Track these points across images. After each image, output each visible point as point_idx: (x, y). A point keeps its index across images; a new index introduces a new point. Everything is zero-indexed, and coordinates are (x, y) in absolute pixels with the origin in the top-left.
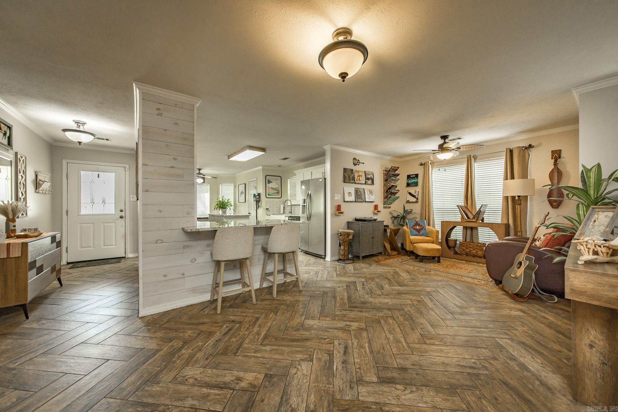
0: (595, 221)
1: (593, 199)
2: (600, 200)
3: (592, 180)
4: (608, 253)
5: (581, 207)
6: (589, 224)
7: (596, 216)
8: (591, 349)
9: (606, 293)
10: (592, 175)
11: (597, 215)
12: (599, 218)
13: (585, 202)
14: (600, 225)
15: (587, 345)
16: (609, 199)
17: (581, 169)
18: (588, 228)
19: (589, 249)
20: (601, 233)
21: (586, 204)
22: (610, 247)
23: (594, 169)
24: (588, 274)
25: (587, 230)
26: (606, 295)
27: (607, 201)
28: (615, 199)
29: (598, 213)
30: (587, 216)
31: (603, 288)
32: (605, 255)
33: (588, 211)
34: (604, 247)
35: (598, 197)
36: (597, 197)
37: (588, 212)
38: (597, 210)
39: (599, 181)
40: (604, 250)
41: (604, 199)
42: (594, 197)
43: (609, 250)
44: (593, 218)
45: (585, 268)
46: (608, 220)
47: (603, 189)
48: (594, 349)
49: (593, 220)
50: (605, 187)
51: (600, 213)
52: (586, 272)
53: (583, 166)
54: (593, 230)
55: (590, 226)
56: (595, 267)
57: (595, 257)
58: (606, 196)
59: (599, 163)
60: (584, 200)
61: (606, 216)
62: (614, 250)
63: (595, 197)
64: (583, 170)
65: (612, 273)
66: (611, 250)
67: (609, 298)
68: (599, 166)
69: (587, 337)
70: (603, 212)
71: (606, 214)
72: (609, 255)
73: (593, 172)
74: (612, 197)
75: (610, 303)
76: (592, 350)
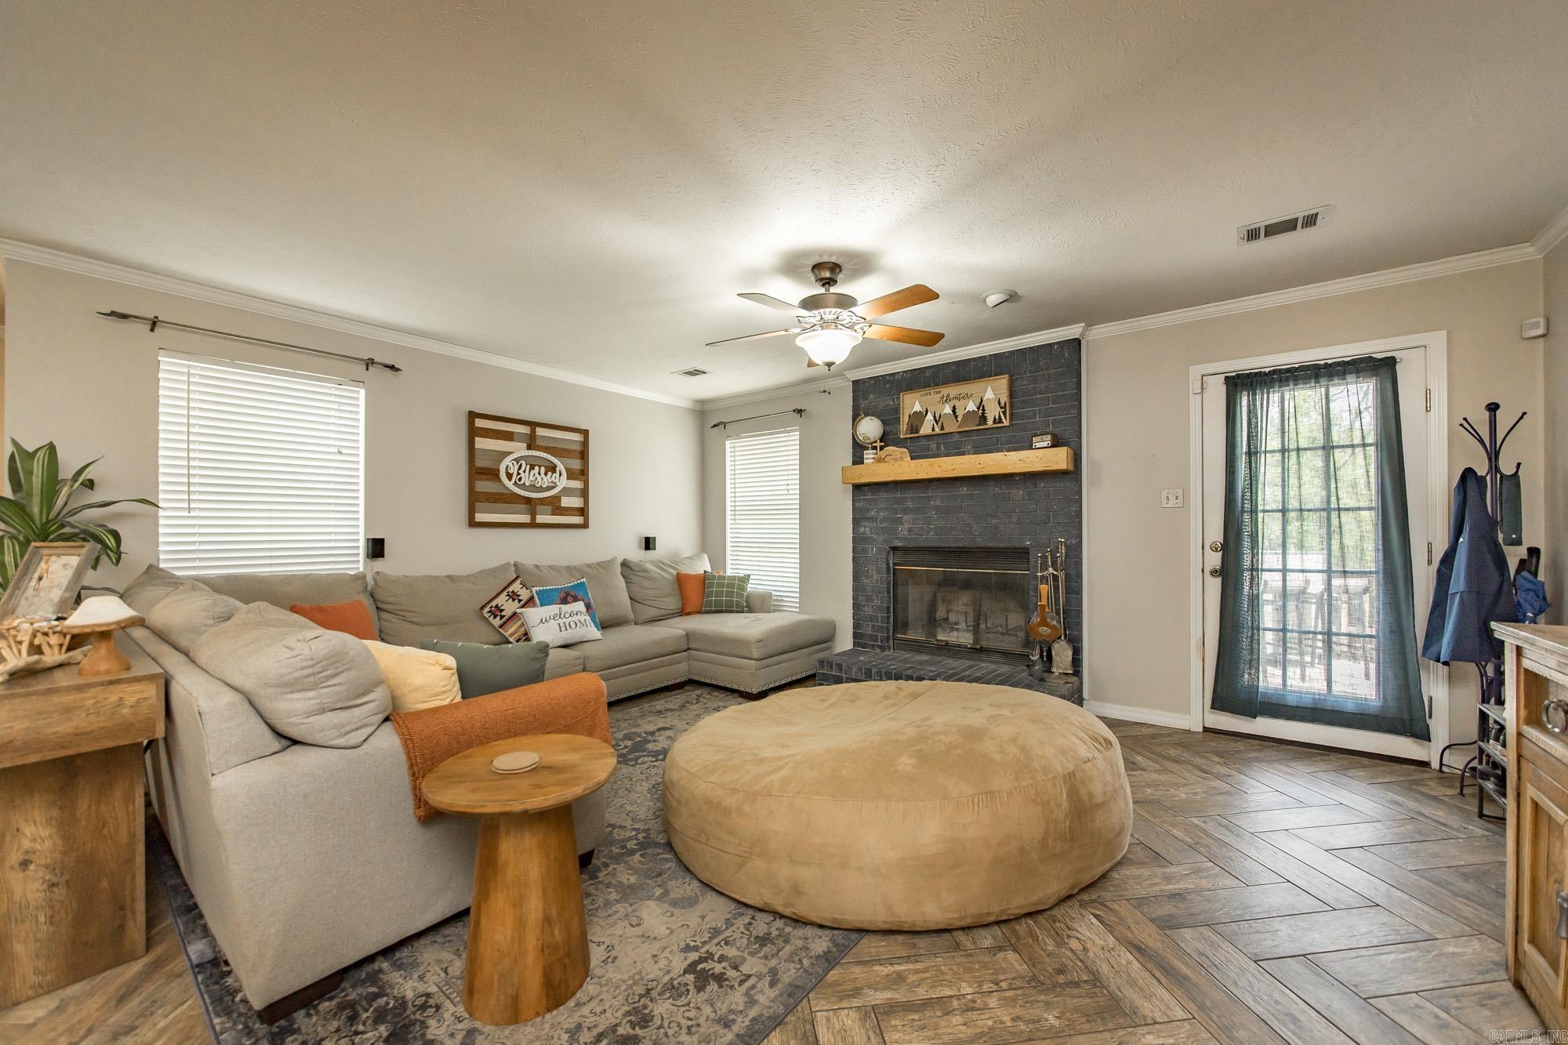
0: (40, 579)
1: (39, 526)
2: (53, 528)
3: (37, 481)
4: (61, 645)
5: (8, 545)
6: (27, 587)
7: (43, 565)
8: (24, 871)
9: (54, 730)
10: (38, 468)
11: (47, 562)
12: (50, 569)
13: (20, 532)
14: (52, 587)
15: (17, 866)
16: (73, 526)
17: (9, 449)
18: (26, 595)
19: (20, 643)
20: (54, 605)
21: (21, 538)
22: (65, 631)
23: (40, 454)
24: (18, 701)
25: (23, 601)
26: (53, 734)
27: (67, 530)
28: (85, 528)
29: (48, 559)
30: (21, 565)
31: (48, 720)
32: (56, 649)
33: (25, 554)
34: (54, 633)
35: (51, 521)
36: (48, 522)
37: (25, 558)
38: (45, 551)
39: (52, 483)
40: (54, 640)
41: (62, 526)
42: (41, 521)
43: (65, 637)
44: (35, 571)
45: (8, 689)
46: (70, 573)
47: (60, 502)
48: (32, 867)
49: (36, 575)
50: (64, 500)
51: (53, 558)
52: (12, 696)
53: (15, 443)
54: (36, 600)
55: (30, 591)
56: (34, 682)
57: (36, 657)
58: (68, 520)
59: (51, 442)
60: (14, 528)
61: (64, 565)
62: (74, 637)
63: (44, 520)
64: (13, 454)
65: (66, 684)
66: (68, 637)
67: (61, 737)
68: (52, 448)
69: (16, 847)
70: (59, 555)
71: (65, 559)
72: (64, 648)
73: (38, 460)
74: (79, 523)
75: (63, 748)
76: (27, 872)
